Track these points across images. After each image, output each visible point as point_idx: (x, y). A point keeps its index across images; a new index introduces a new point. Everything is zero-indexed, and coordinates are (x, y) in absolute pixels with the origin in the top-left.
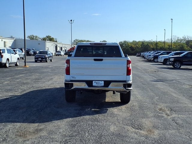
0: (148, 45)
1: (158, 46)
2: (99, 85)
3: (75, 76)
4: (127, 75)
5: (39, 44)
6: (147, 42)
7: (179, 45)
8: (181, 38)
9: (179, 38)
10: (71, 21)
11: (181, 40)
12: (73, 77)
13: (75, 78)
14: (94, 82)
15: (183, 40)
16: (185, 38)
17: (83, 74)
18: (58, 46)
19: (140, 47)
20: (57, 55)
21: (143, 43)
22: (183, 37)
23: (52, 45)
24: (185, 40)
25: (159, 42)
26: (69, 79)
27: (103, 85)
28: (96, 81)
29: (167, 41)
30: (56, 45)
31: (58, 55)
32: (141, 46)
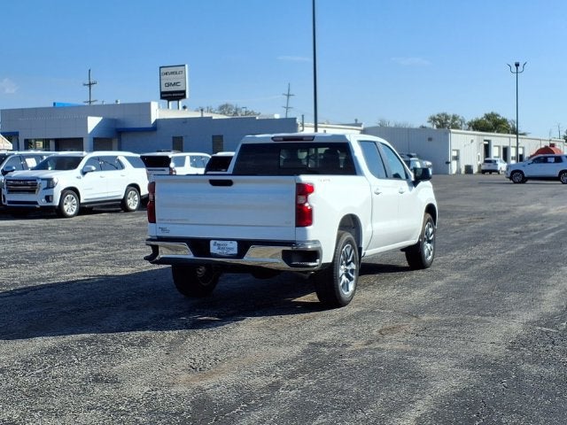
2: (225, 252)
3: (168, 227)
4: (297, 226)
5: (430, 139)
10: (517, 65)
12: (163, 229)
13: (168, 232)
14: (212, 242)
17: (185, 220)
18: (493, 144)
20: (483, 172)
23: (472, 141)
26: (154, 235)
27: (236, 252)
28: (218, 242)
30: (485, 141)
31: (491, 171)
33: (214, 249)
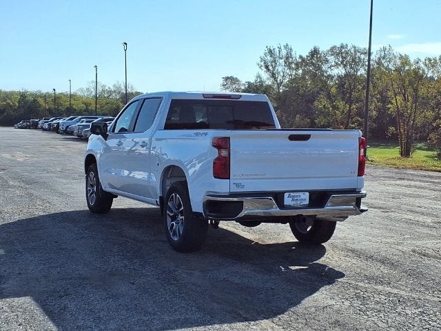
0: (35, 100)
1: (62, 105)
2: (298, 203)
3: (243, 182)
6: (32, 94)
7: (107, 104)
8: (109, 88)
9: (107, 88)
11: (110, 92)
12: (237, 185)
13: (242, 187)
14: (286, 195)
15: (115, 92)
16: (120, 87)
19: (17, 105)
21: (23, 96)
22: (114, 86)
24: (119, 92)
25: (62, 94)
26: (228, 191)
27: (307, 202)
28: (292, 194)
29: (79, 93)
32: (19, 102)
33: (287, 201)
